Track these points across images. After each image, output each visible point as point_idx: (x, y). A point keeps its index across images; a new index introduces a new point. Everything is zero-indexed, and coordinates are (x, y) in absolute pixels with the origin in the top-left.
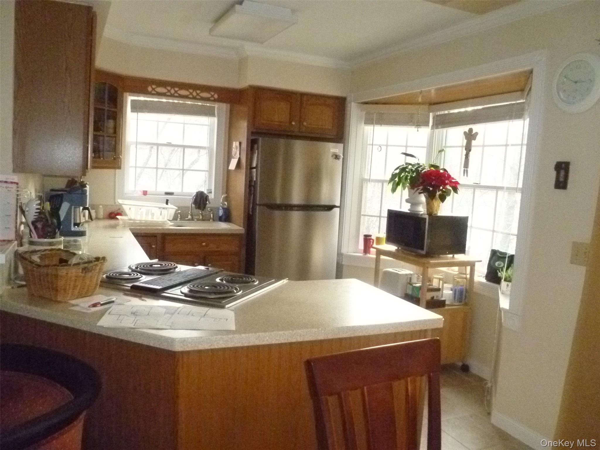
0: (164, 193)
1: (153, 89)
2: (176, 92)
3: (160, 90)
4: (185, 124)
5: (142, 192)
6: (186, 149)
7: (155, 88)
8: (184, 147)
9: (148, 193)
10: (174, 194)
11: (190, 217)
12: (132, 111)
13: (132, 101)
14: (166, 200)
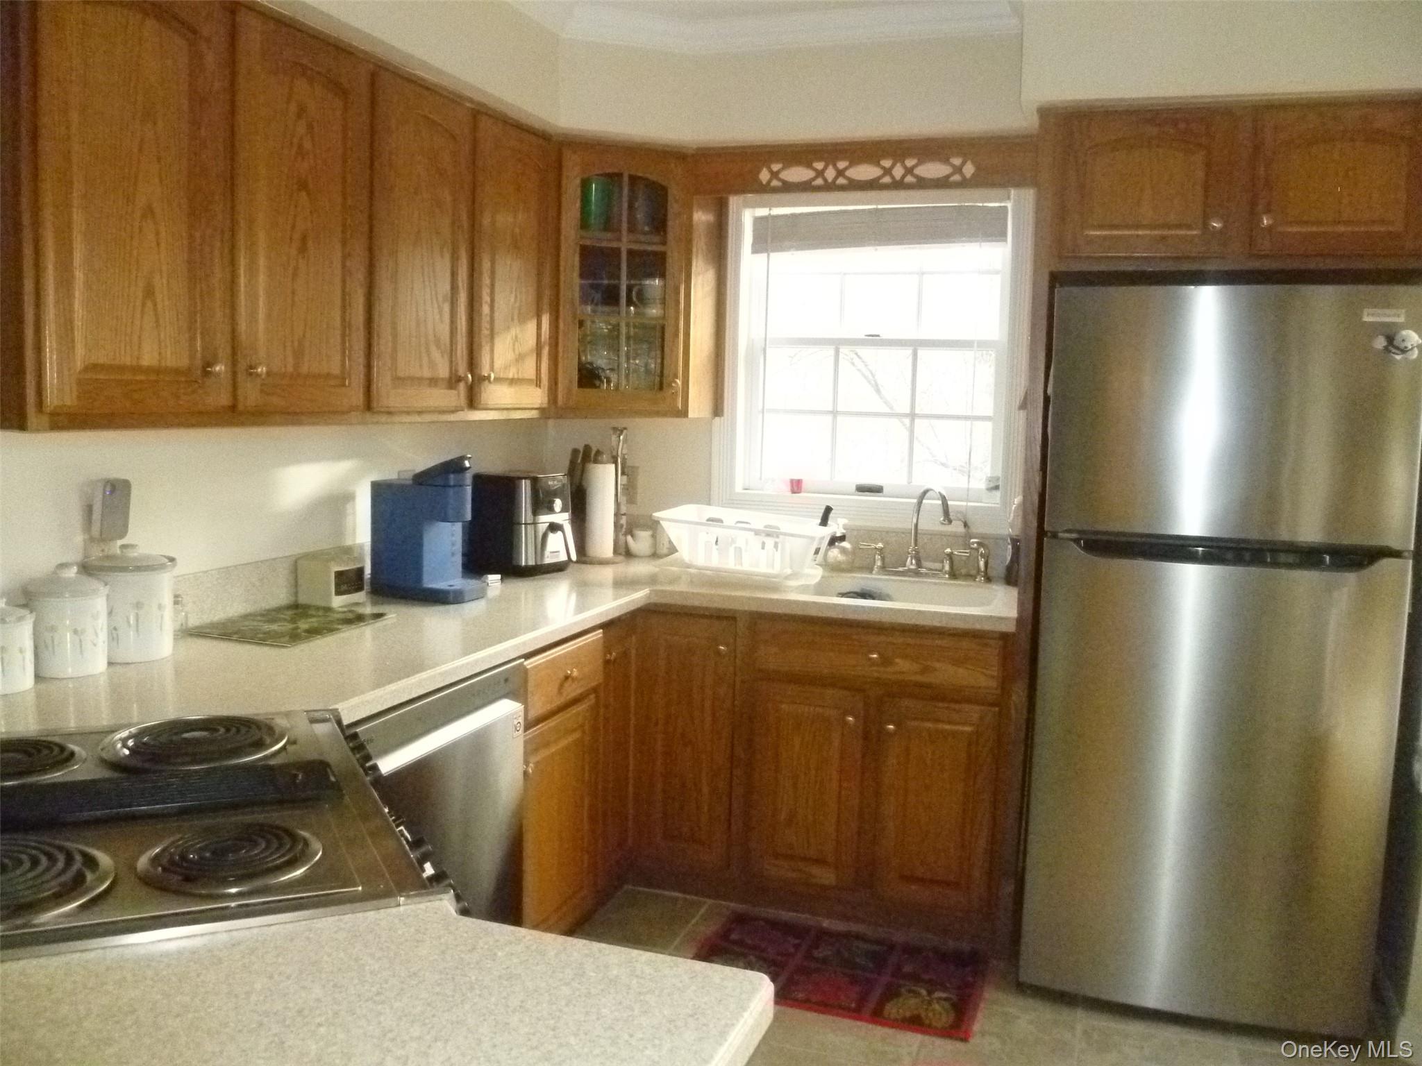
0: (854, 488)
1: (775, 175)
2: (840, 173)
3: (797, 174)
4: (923, 273)
5: (789, 484)
6: (921, 352)
7: (778, 172)
8: (916, 345)
9: (804, 486)
10: (885, 490)
11: (911, 564)
12: (756, 250)
13: (758, 221)
14: (824, 507)
